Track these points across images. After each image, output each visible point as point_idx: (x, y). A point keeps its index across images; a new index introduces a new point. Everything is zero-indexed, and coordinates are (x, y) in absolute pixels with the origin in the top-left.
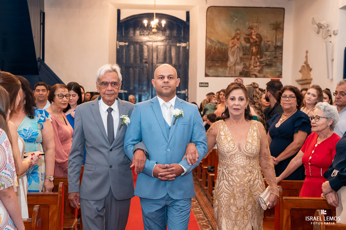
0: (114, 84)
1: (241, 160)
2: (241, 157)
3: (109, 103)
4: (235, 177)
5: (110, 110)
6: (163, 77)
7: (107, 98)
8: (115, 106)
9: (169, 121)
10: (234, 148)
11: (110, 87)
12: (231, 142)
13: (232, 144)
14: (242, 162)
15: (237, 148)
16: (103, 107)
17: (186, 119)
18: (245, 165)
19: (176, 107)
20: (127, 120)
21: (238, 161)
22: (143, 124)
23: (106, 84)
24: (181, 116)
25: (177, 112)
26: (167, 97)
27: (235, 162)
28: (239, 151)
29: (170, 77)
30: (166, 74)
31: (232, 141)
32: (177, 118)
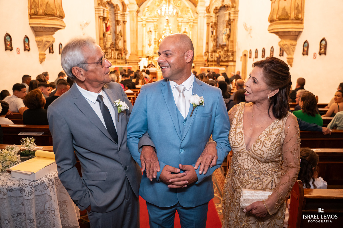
1: (246, 160)
2: (246, 157)
4: (236, 180)
10: (240, 143)
12: (239, 136)
13: (240, 138)
14: (246, 164)
15: (245, 145)
18: (249, 168)
21: (243, 161)
27: (240, 162)
28: (246, 149)
31: (241, 134)
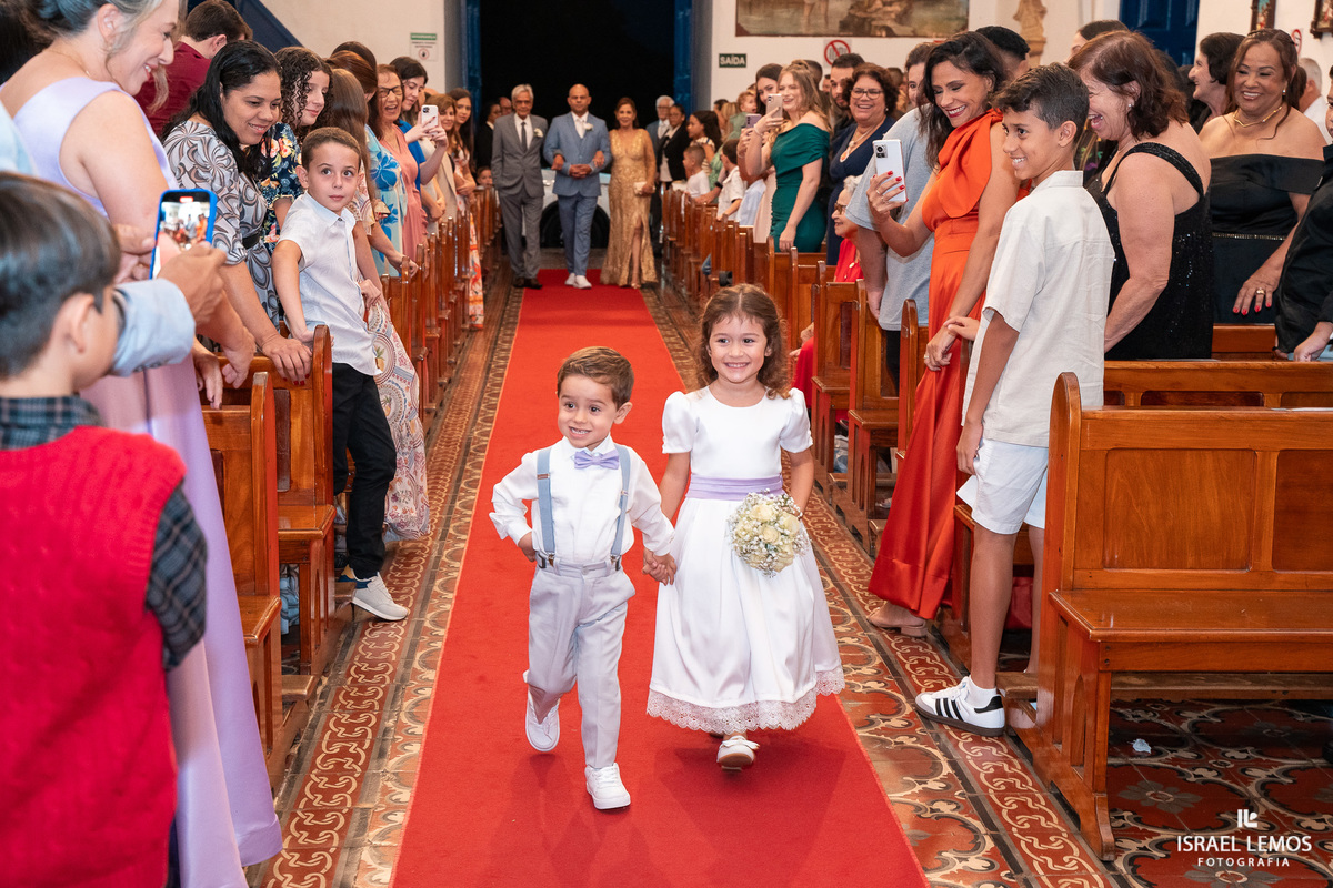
0: (527, 102)
3: (523, 118)
5: (523, 124)
6: (576, 98)
7: (522, 114)
8: (528, 121)
9: (581, 134)
11: (524, 105)
16: (518, 122)
17: (596, 132)
19: (588, 121)
20: (540, 134)
22: (561, 135)
23: (521, 102)
24: (591, 130)
25: (588, 126)
26: (580, 114)
29: (582, 97)
30: (579, 95)
32: (588, 131)
